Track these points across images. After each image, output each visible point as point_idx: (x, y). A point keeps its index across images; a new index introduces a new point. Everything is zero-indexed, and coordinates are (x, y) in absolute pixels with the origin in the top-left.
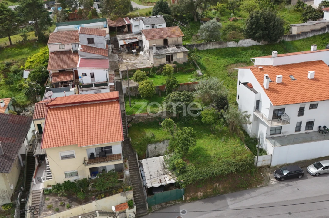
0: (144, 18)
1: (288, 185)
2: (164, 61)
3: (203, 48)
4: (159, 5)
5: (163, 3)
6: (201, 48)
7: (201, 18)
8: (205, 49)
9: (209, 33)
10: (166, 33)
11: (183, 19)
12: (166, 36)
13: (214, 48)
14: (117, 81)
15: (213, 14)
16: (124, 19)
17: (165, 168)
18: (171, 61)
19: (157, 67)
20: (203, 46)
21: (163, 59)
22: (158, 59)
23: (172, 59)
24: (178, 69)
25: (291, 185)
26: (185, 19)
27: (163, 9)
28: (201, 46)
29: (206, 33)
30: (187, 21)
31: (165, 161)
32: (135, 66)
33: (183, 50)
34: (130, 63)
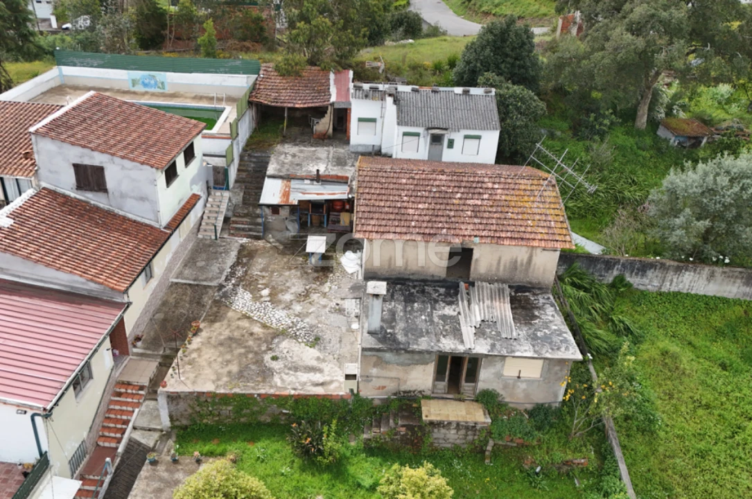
0: (408, 89)
2: (422, 378)
3: (656, 283)
4: (491, 37)
5: (512, 35)
6: (649, 282)
7: (667, 114)
8: (664, 289)
9: (707, 223)
10: (476, 212)
11: (588, 111)
12: (467, 232)
13: (710, 294)
14: (137, 436)
15: (720, 103)
16: (332, 76)
18: (466, 386)
19: (377, 402)
20: (657, 273)
21: (420, 368)
22: (387, 363)
23: (473, 376)
24: (491, 443)
26: (597, 110)
27: (508, 59)
28: (650, 273)
29: (688, 222)
30: (601, 124)
32: (267, 357)
33: (547, 339)
34: (257, 329)
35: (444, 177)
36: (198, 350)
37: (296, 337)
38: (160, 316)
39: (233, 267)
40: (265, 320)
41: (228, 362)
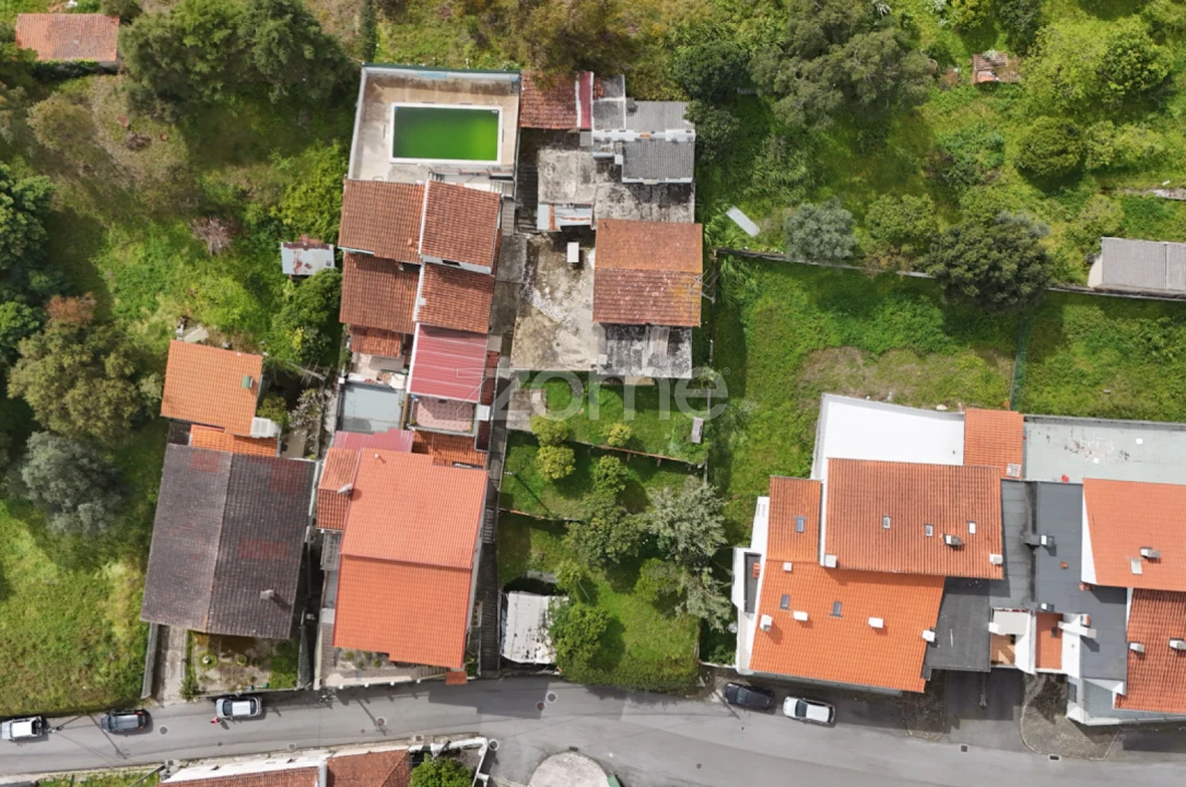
1: (734, 714)
10: (656, 300)
17: (544, 626)
25: (738, 717)
31: (550, 610)
32: (554, 344)
33: (679, 365)
34: (547, 323)
35: (641, 274)
36: (521, 339)
37: (566, 328)
38: (495, 307)
39: (526, 266)
40: (551, 316)
41: (537, 348)
